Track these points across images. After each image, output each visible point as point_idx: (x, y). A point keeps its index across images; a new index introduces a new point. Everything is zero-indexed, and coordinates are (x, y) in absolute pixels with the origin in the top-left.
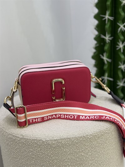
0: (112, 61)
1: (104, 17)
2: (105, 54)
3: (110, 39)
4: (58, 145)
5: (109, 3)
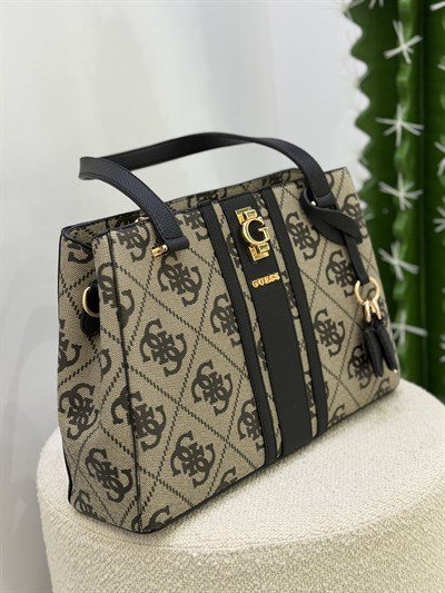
0: (420, 272)
1: (390, 126)
2: (396, 248)
3: (413, 195)
4: (243, 569)
5: (404, 78)
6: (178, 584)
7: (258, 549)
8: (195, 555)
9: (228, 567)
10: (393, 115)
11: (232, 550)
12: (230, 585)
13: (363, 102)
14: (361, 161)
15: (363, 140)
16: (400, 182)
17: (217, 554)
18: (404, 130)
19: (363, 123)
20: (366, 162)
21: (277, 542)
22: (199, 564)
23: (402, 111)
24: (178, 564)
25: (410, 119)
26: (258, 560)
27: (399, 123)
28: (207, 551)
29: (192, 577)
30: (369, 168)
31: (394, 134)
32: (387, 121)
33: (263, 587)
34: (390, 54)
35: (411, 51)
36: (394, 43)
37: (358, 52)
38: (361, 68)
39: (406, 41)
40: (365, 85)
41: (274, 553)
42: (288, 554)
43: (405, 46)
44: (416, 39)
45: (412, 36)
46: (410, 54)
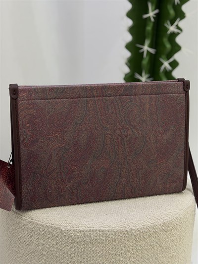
1: (142, 49)
5: (149, 28)
6: (54, 243)
7: (93, 231)
8: (63, 229)
9: (78, 237)
10: (143, 44)
11: (81, 229)
12: (78, 246)
13: (129, 38)
14: (126, 64)
15: (128, 54)
16: (143, 74)
17: (74, 231)
18: (148, 51)
19: (129, 47)
20: (129, 64)
21: (102, 228)
22: (65, 234)
23: (147, 42)
24: (55, 233)
25: (151, 46)
26: (92, 236)
27: (146, 48)
28: (69, 228)
29: (61, 240)
30: (130, 67)
31: (143, 52)
32: (141, 46)
33: (93, 249)
34: (145, 16)
35: (155, 16)
36: (147, 12)
37: (130, 15)
38: (130, 22)
39: (152, 11)
40: (131, 30)
41: (100, 233)
42: (106, 235)
43: (151, 14)
44: (157, 11)
45: (155, 9)
46: (154, 17)
